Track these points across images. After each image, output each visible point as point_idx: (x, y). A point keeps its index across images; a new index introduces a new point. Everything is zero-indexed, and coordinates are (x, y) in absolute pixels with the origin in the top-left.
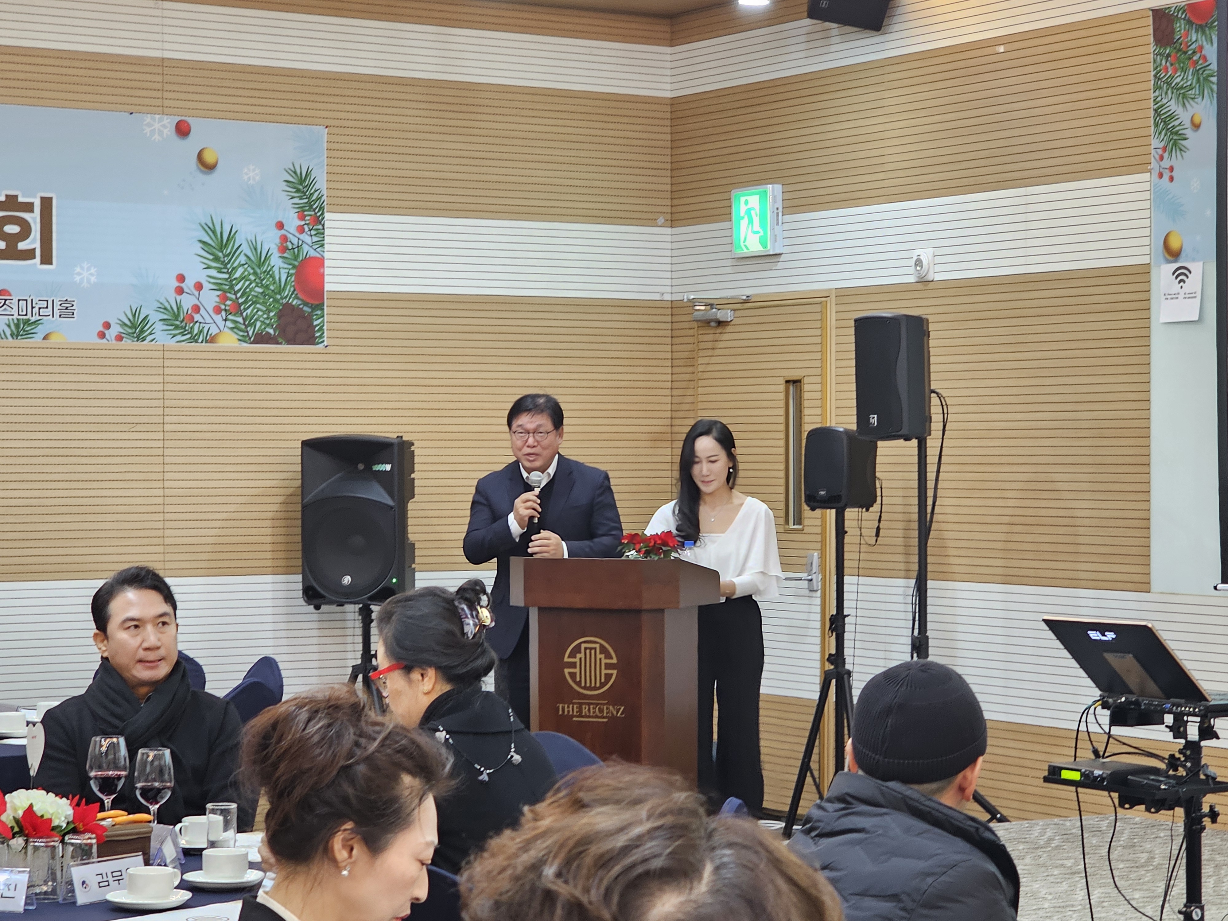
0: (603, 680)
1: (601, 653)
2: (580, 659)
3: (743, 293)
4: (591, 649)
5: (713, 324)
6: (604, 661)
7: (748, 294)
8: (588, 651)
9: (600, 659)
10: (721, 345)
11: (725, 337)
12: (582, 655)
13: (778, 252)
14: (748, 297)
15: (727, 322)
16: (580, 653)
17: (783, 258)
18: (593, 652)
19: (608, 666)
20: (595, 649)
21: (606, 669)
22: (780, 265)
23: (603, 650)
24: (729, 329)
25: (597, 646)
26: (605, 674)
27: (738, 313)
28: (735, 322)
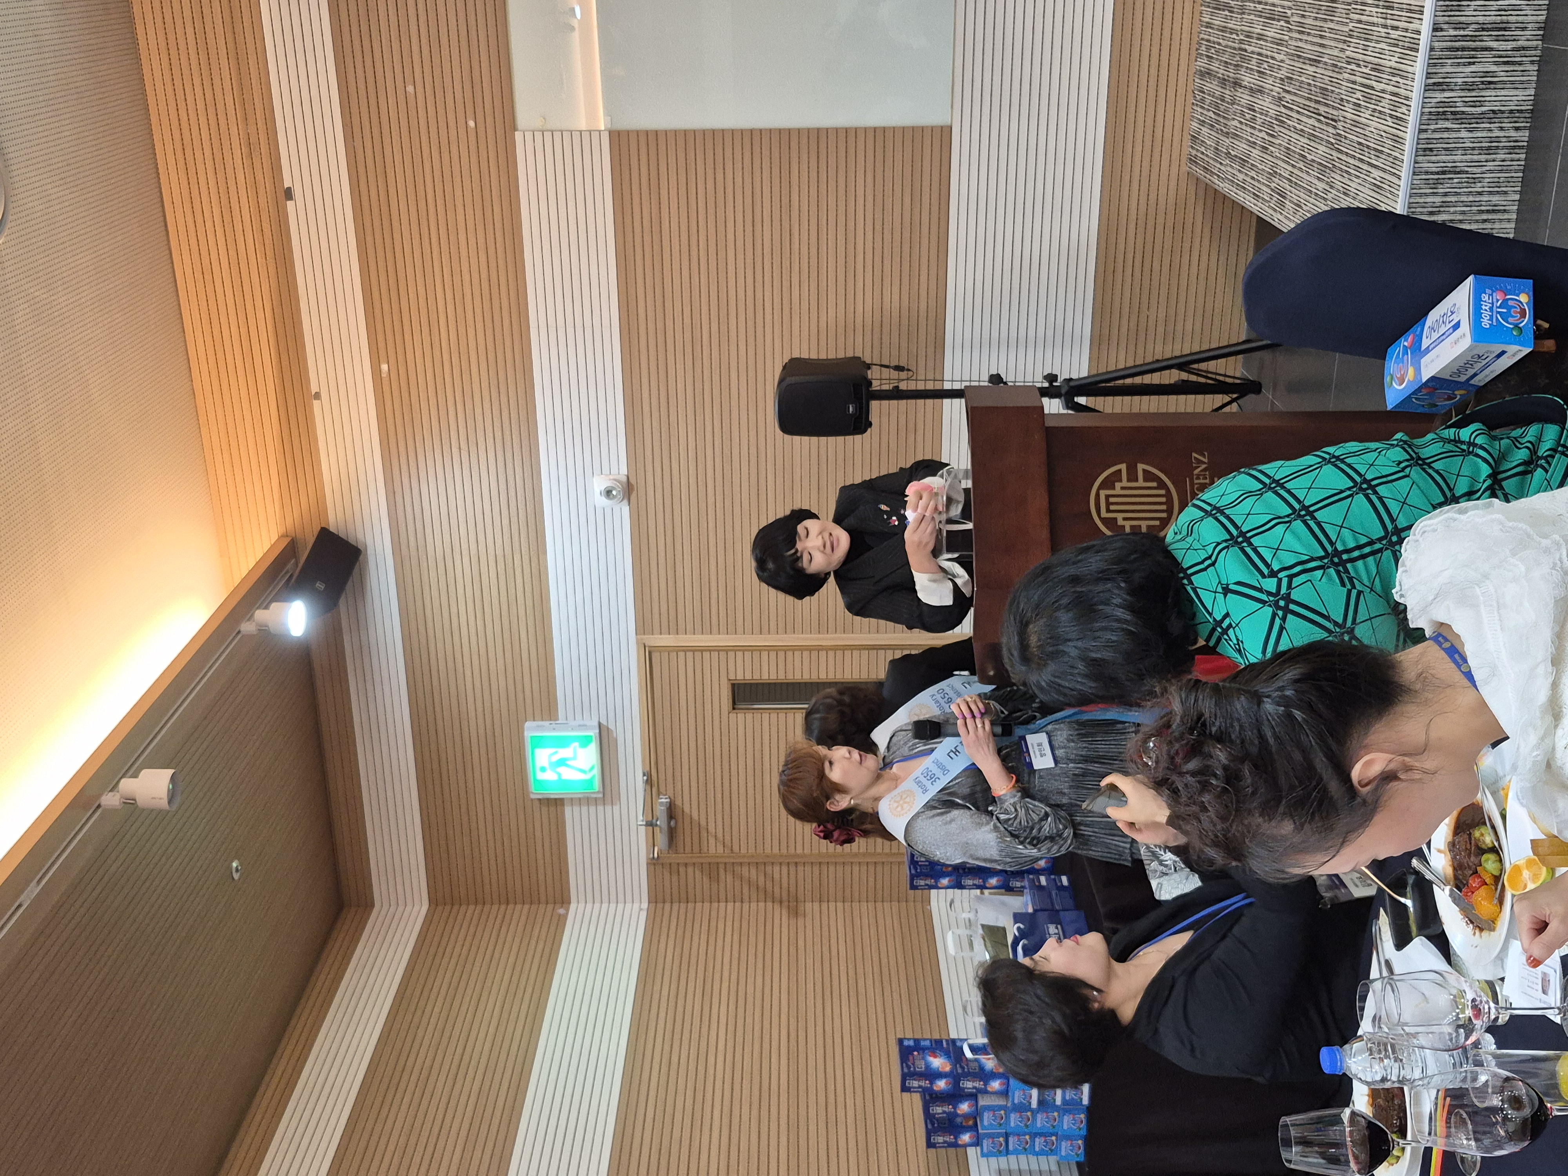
0: (1155, 484)
1: (1114, 488)
2: (1125, 519)
3: (640, 779)
4: (1108, 504)
5: (673, 823)
6: (1125, 483)
7: (641, 775)
8: (1112, 508)
9: (1123, 488)
10: (695, 816)
11: (687, 809)
12: (1120, 516)
13: (596, 724)
14: (644, 775)
15: (670, 803)
16: (1116, 519)
17: (604, 722)
18: (1112, 500)
19: (1133, 477)
20: (1108, 497)
21: (1137, 480)
22: (611, 726)
23: (1108, 484)
24: (678, 802)
25: (1103, 493)
26: (1145, 480)
27: (662, 789)
28: (670, 792)
